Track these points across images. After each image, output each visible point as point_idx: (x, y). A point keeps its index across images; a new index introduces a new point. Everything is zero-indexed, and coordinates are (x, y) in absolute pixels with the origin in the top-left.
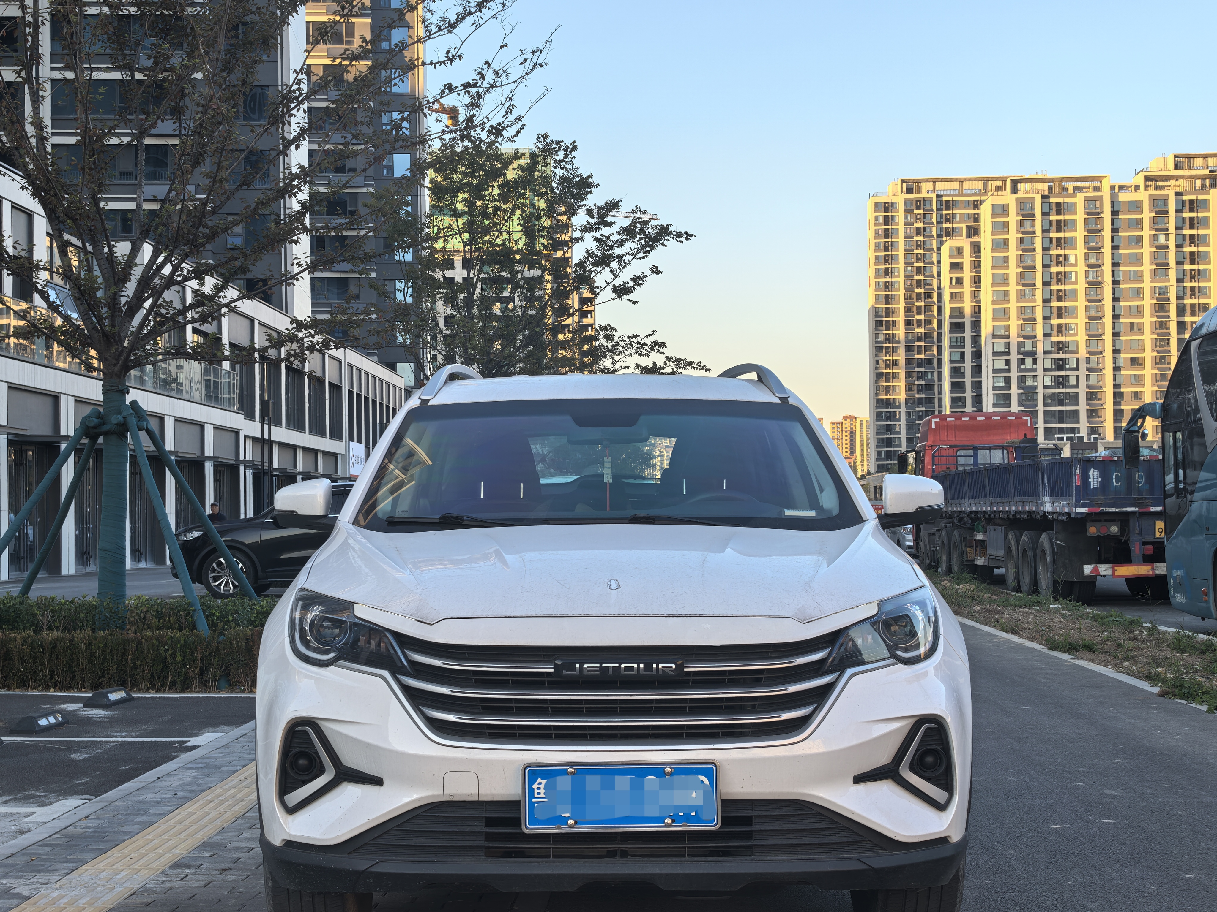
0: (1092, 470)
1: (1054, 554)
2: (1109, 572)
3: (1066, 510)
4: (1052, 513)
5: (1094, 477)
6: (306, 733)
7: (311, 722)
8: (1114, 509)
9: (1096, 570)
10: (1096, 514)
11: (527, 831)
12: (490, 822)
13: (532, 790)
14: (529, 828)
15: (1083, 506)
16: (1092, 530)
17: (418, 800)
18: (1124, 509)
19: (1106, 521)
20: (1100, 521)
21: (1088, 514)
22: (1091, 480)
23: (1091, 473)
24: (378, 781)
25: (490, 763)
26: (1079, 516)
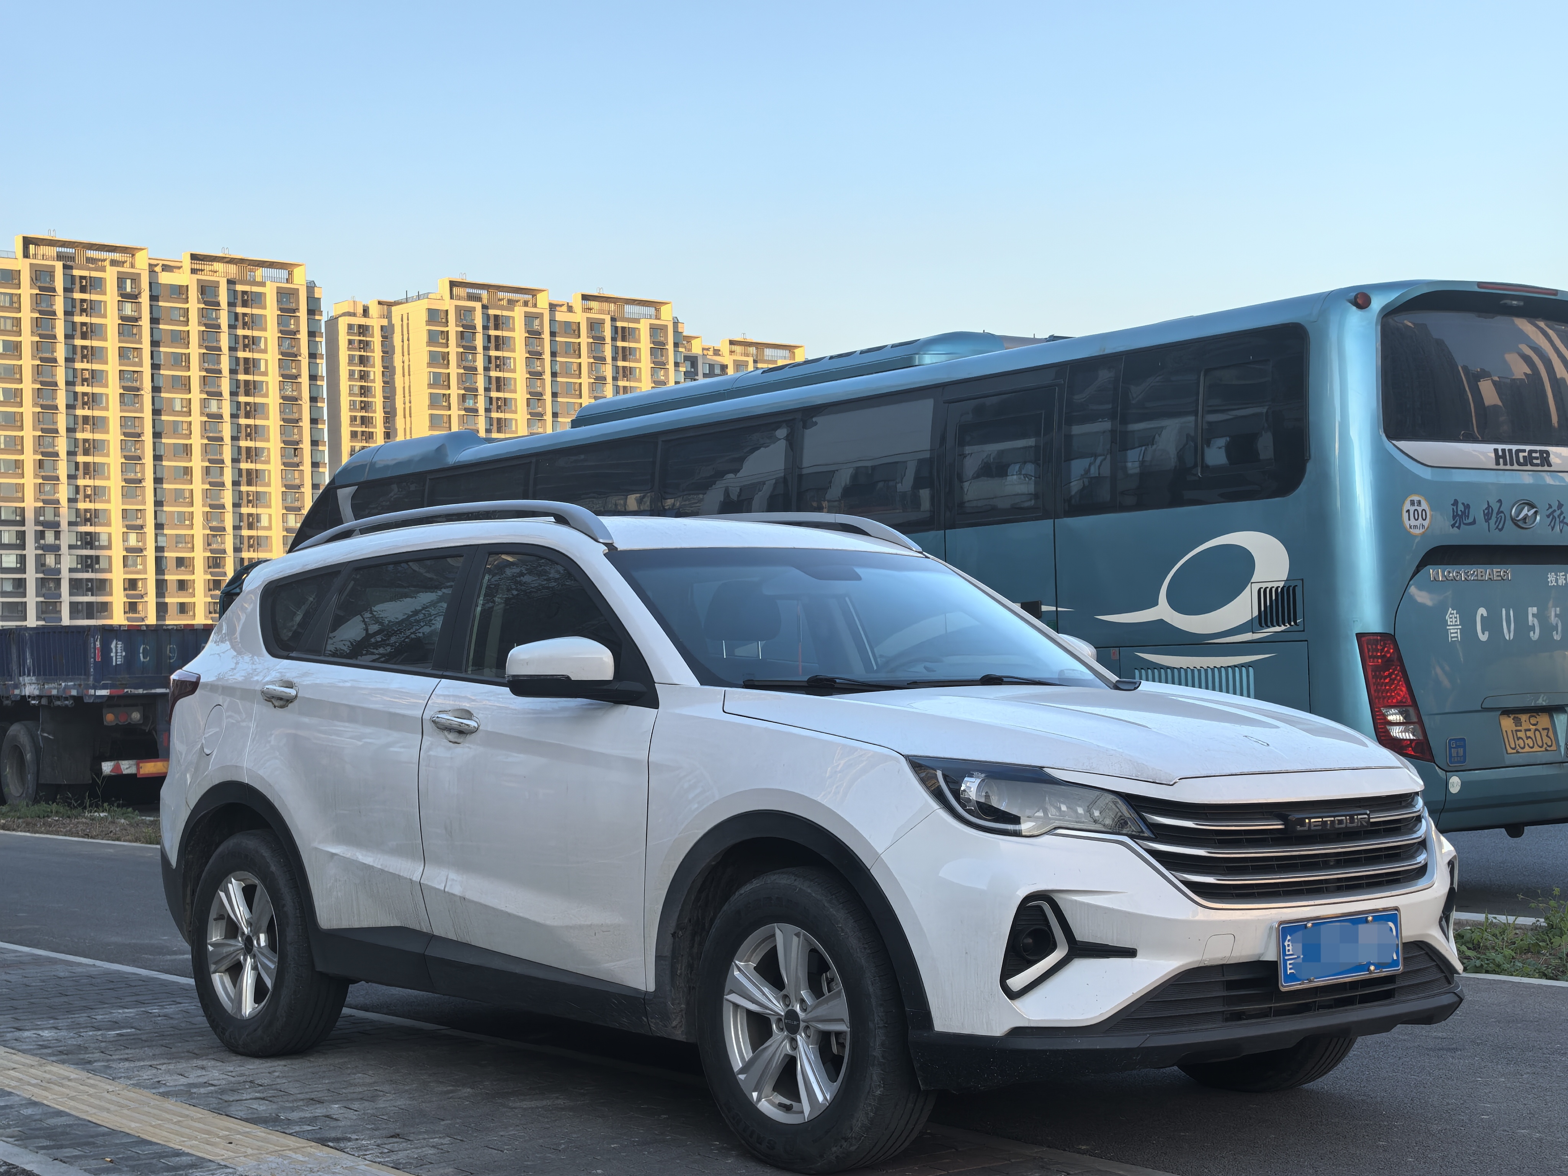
0: (114, 642)
1: (37, 750)
2: (133, 770)
3: (74, 693)
4: (39, 697)
5: (117, 651)
6: (1040, 909)
7: (1045, 896)
8: (141, 691)
9: (117, 767)
10: (120, 697)
11: (1283, 989)
12: (1230, 985)
13: (1284, 947)
14: (1285, 986)
15: (104, 687)
16: (109, 718)
17: (1178, 968)
18: (153, 691)
19: (125, 706)
20: (119, 706)
21: (109, 697)
22: (113, 654)
23: (113, 646)
24: (1130, 953)
25: (1246, 923)
26: (98, 701)
